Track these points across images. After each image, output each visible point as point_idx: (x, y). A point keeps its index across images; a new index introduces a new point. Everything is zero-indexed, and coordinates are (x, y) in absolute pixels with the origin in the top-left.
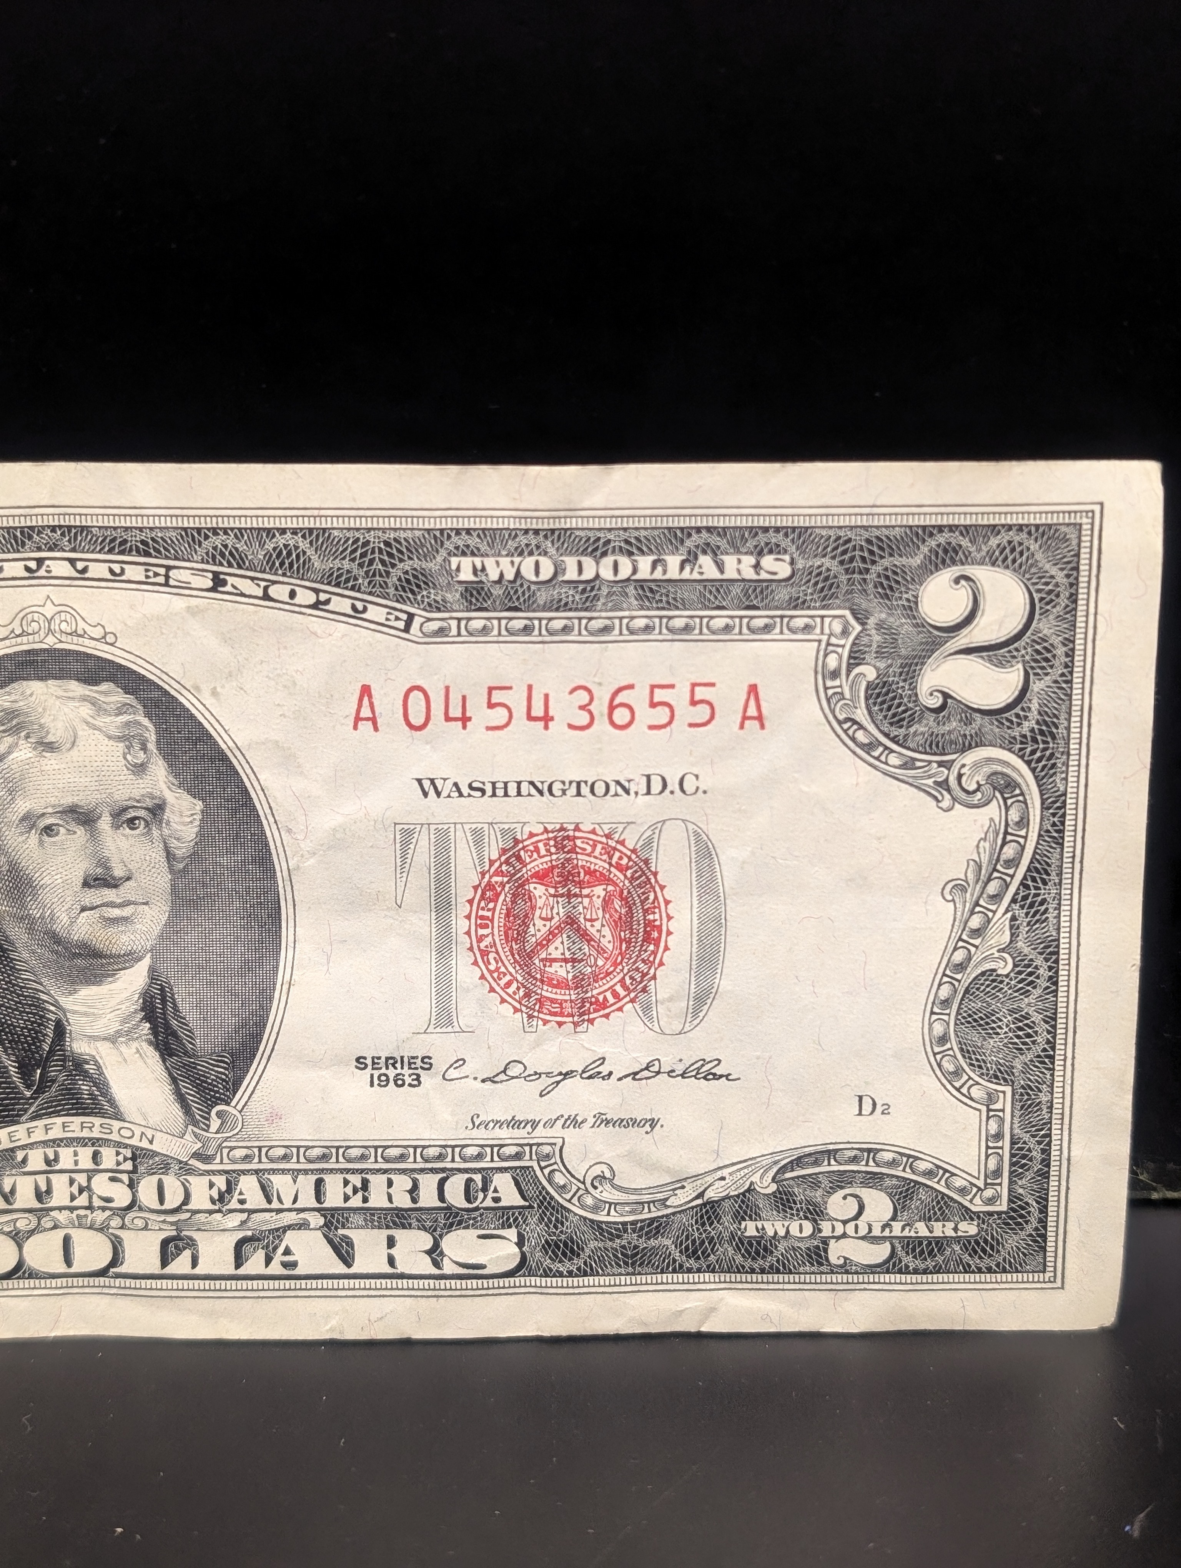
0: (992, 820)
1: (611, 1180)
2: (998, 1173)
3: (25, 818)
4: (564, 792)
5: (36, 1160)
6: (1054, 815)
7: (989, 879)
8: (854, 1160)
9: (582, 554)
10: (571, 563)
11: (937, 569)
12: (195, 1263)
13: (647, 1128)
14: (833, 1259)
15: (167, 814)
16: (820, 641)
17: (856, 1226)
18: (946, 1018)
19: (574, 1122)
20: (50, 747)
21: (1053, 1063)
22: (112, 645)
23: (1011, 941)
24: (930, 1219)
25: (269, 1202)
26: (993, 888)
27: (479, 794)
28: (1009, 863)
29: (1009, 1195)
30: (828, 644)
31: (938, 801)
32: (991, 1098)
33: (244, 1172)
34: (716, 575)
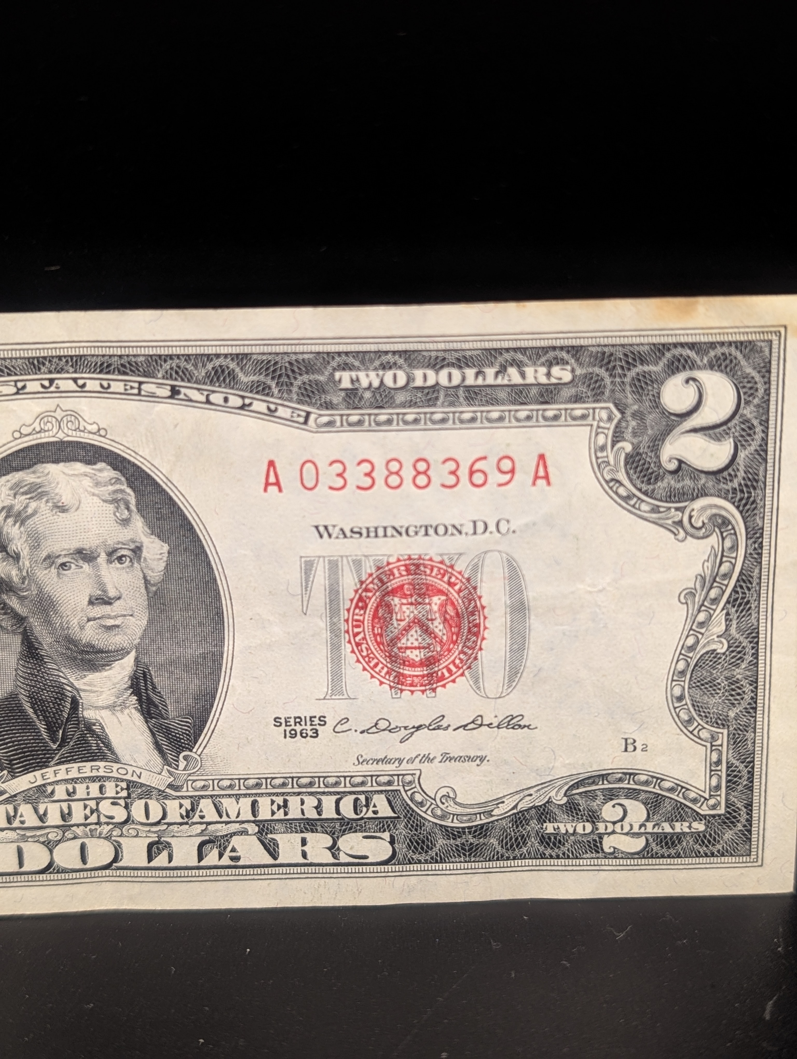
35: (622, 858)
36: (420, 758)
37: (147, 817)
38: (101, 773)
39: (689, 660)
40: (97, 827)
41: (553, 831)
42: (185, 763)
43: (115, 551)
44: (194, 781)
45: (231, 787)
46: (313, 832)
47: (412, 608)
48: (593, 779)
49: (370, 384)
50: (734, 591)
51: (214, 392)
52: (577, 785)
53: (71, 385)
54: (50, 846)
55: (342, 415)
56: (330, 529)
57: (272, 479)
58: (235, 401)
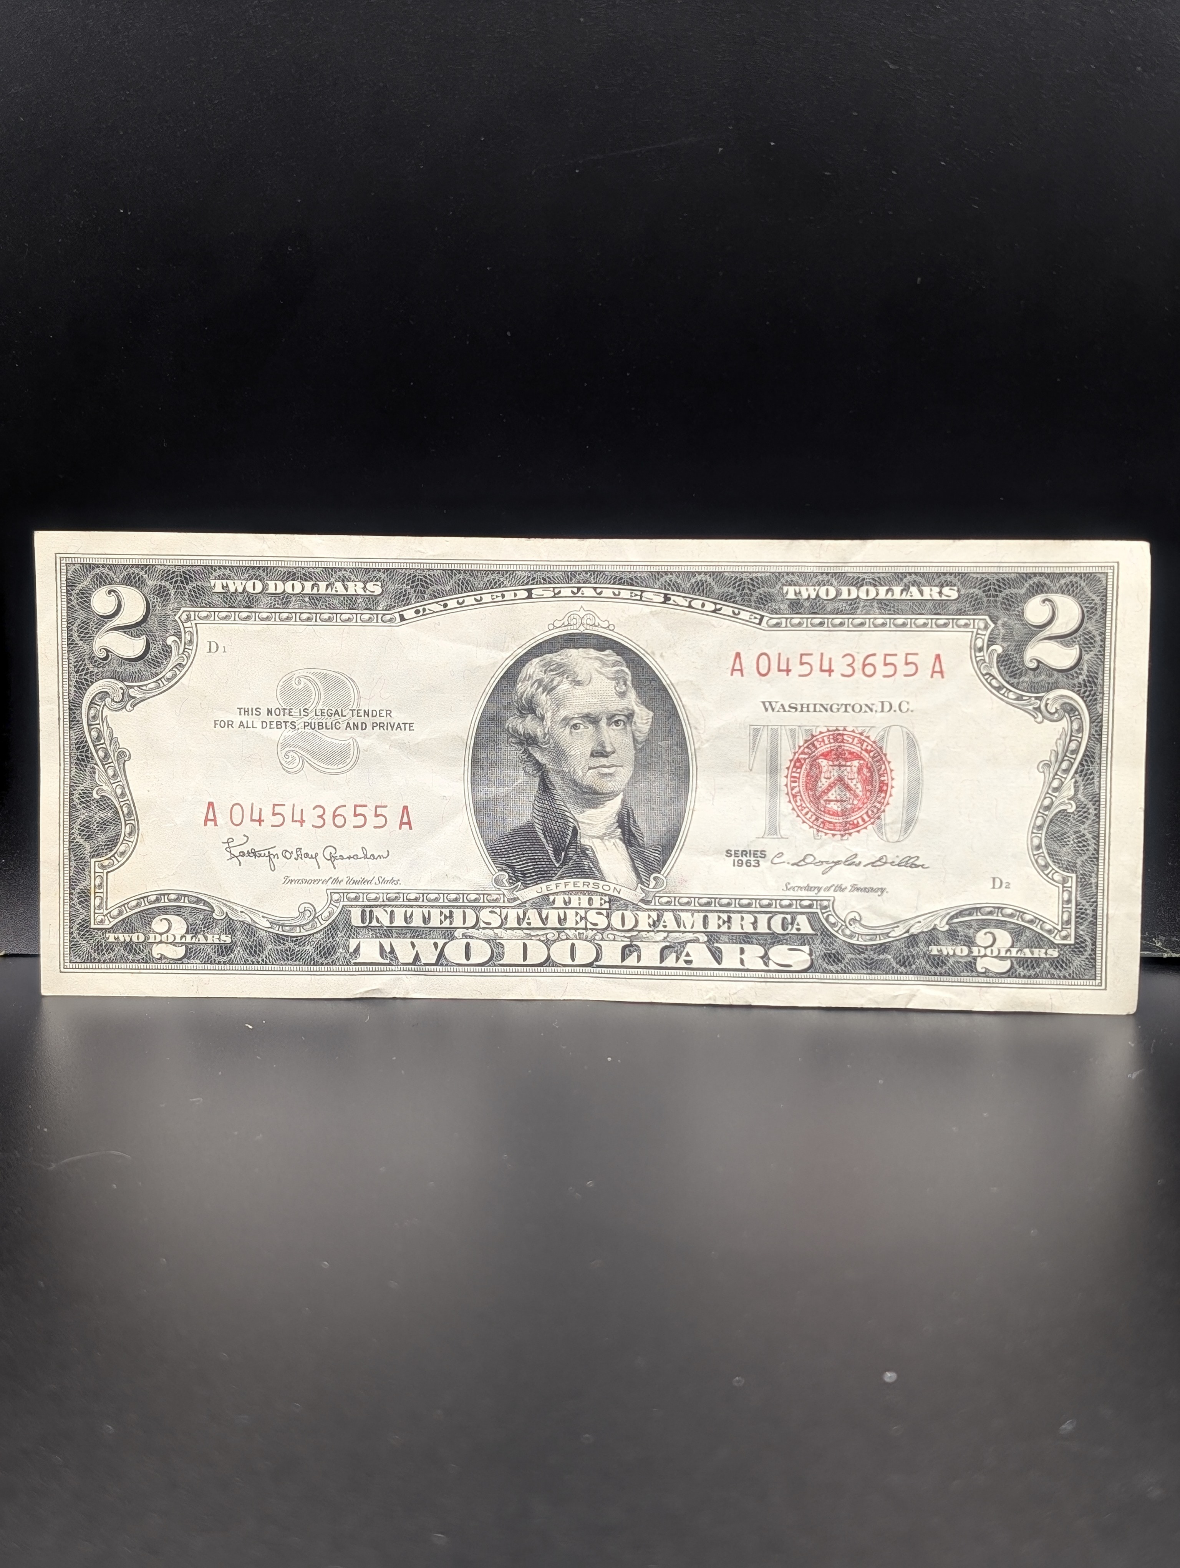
0: (1064, 728)
1: (859, 922)
2: (1068, 922)
3: (565, 719)
4: (838, 710)
5: (559, 901)
6: (1096, 726)
7: (1063, 761)
8: (991, 913)
9: (850, 585)
10: (844, 590)
11: (1034, 595)
12: (639, 960)
13: (879, 893)
14: (979, 969)
15: (635, 719)
16: (972, 632)
17: (992, 950)
18: (1040, 835)
19: (840, 888)
20: (579, 683)
21: (1098, 861)
22: (613, 630)
23: (1075, 794)
24: (1032, 947)
25: (679, 927)
26: (1065, 765)
27: (794, 710)
28: (1073, 752)
29: (1075, 935)
30: (977, 634)
31: (1035, 718)
32: (1065, 880)
33: (666, 910)
34: (919, 597)
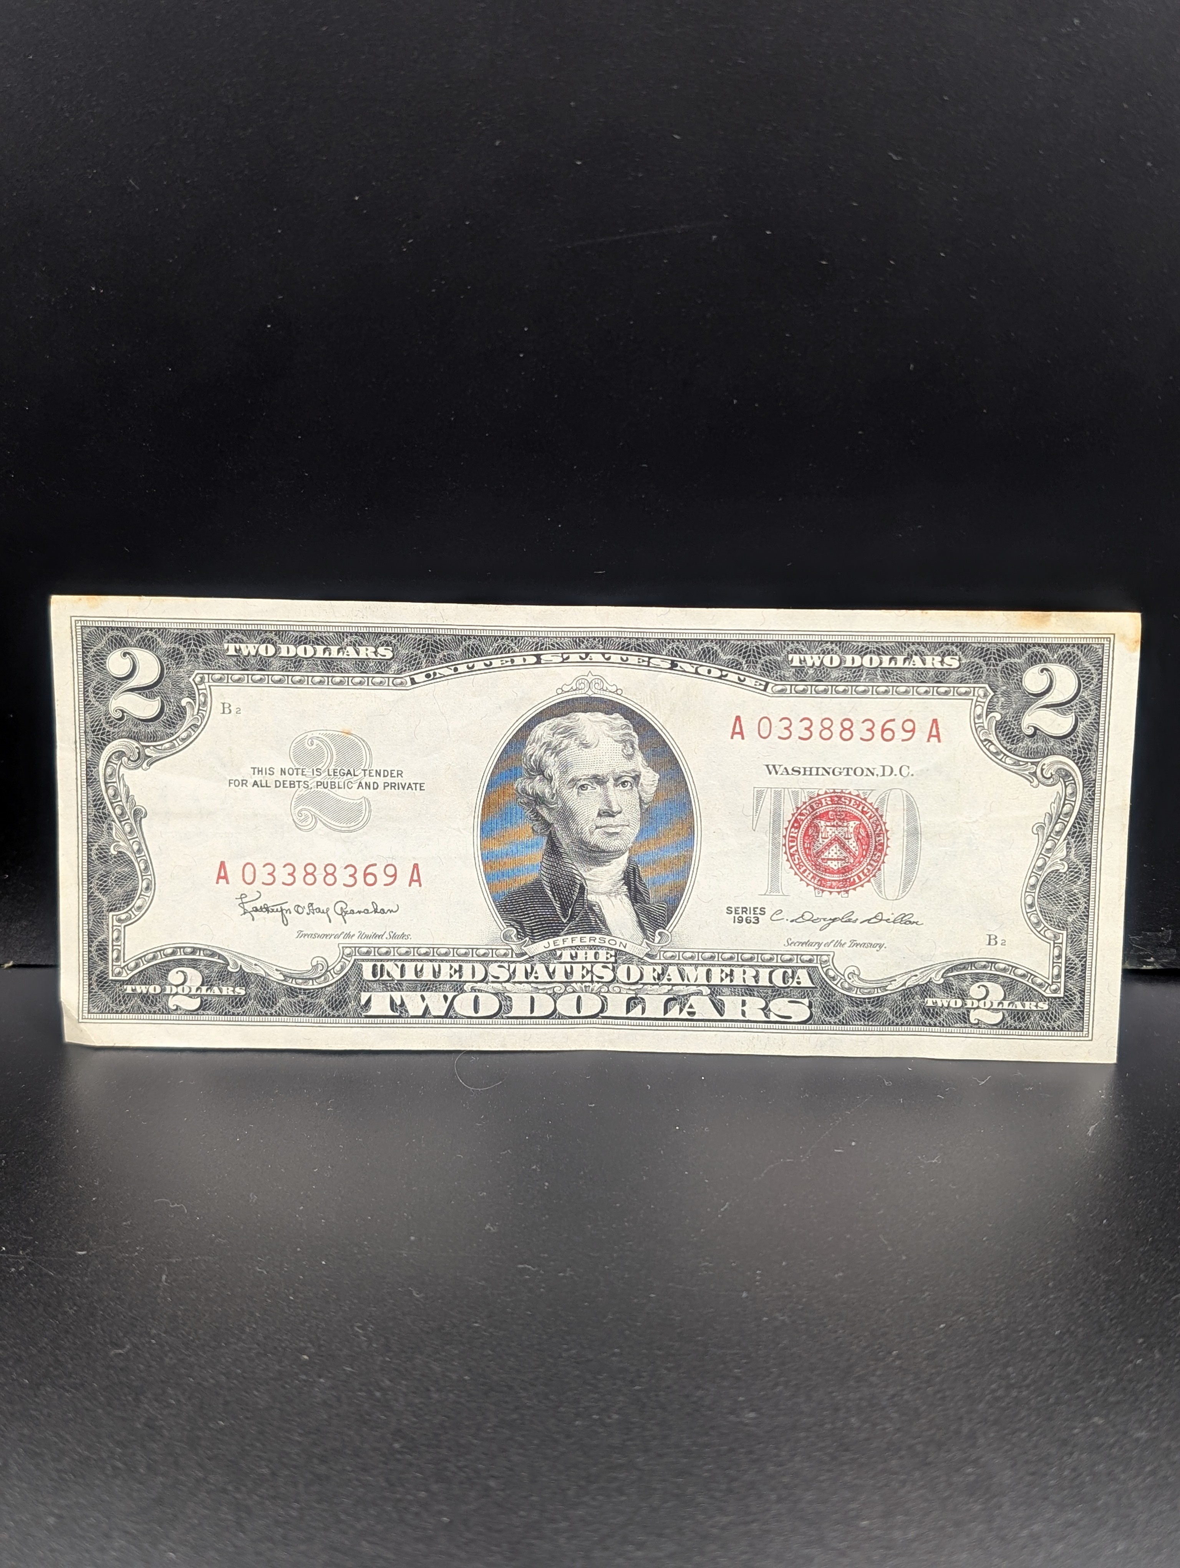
35: (984, 1028)
36: (834, 943)
37: (629, 978)
38: (597, 943)
39: (1039, 877)
40: (590, 984)
41: (932, 1005)
42: (660, 937)
43: (621, 777)
44: (665, 952)
45: (692, 958)
46: (751, 995)
47: (834, 829)
48: (964, 966)
49: (814, 664)
50: (1074, 826)
51: (701, 666)
52: (951, 970)
53: (600, 658)
54: (555, 996)
55: (791, 685)
56: (777, 767)
57: (738, 730)
58: (716, 673)
